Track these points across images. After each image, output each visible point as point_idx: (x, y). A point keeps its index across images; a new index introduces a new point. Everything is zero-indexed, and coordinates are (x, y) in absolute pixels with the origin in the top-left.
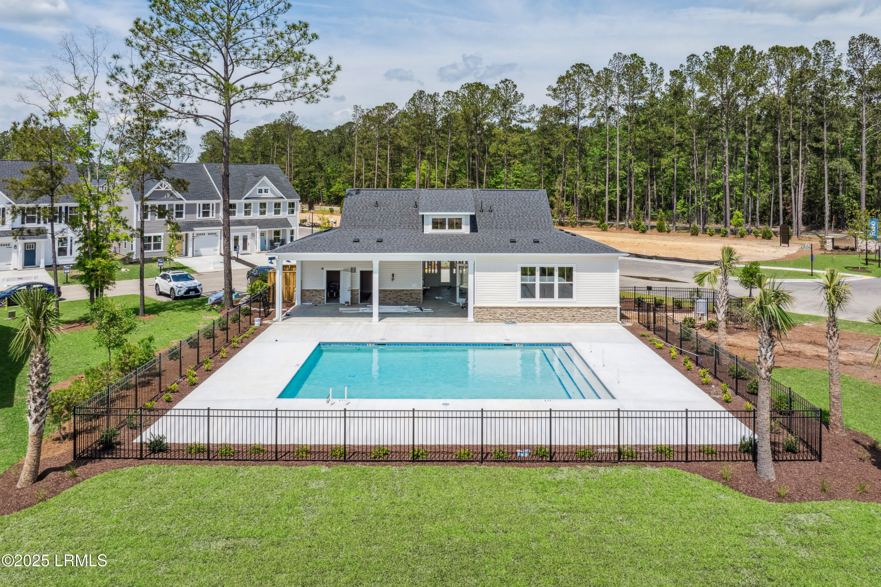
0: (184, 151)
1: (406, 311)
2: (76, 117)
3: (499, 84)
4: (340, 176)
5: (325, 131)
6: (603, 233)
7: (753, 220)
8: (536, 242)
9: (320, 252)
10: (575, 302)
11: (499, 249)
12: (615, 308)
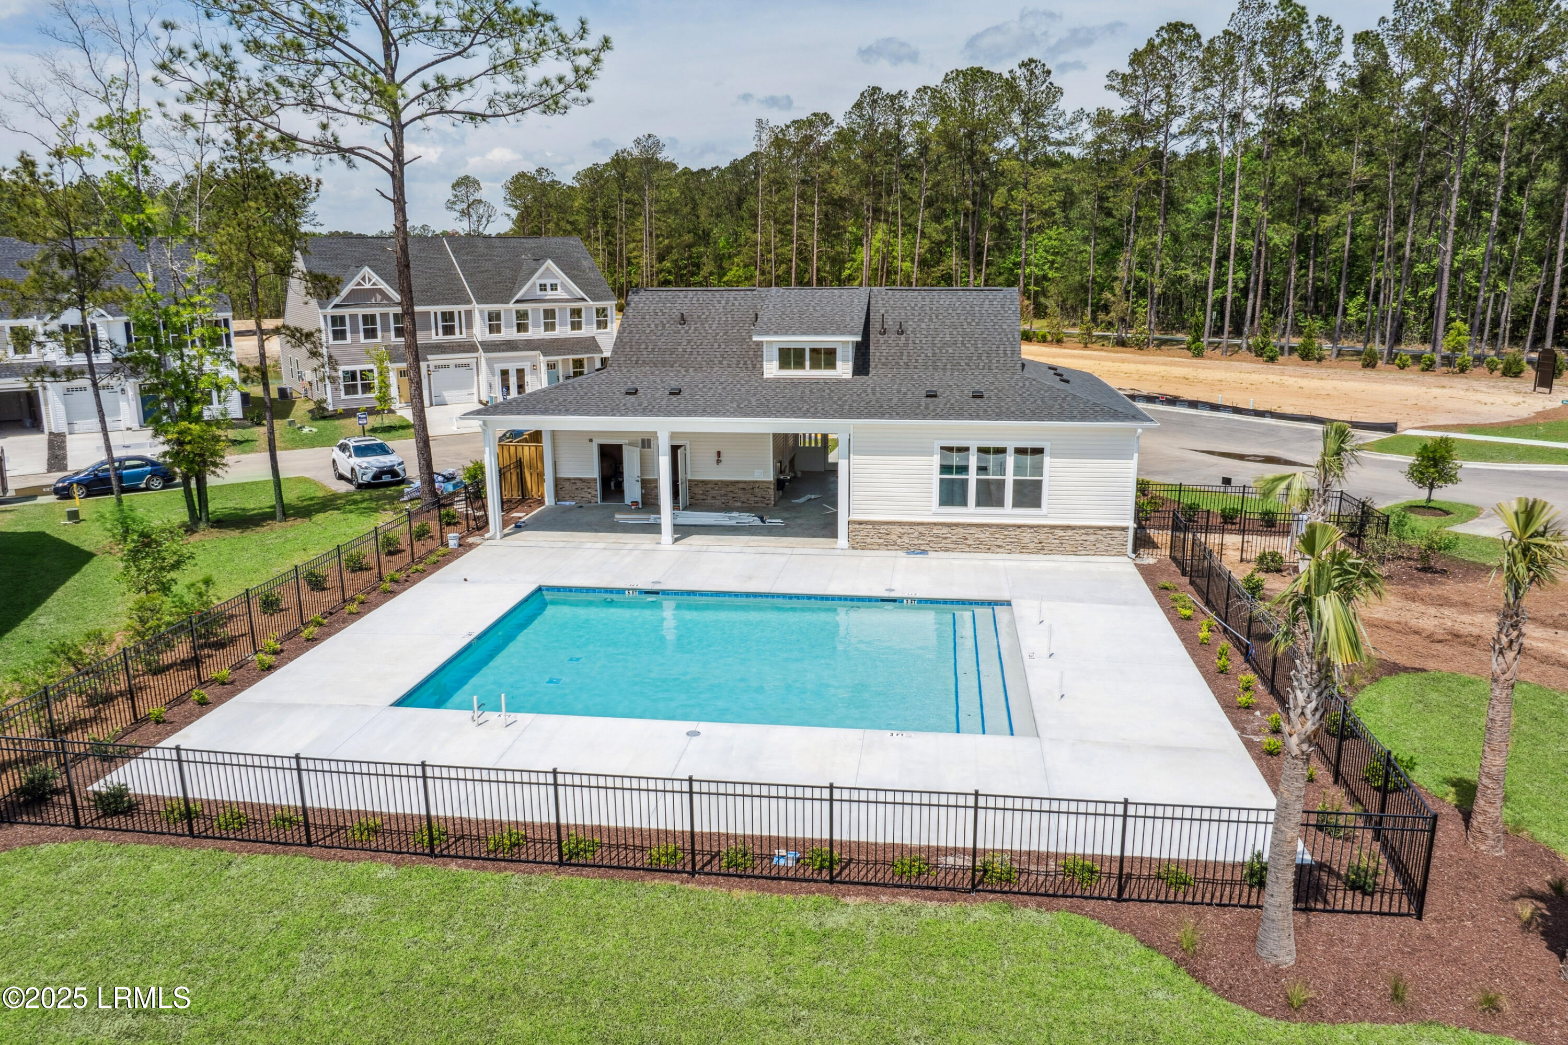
0: (481, 211)
1: (733, 523)
2: (107, 157)
3: (1016, 69)
4: (739, 253)
5: (714, 169)
6: (1195, 361)
7: (1494, 337)
8: (978, 396)
9: (560, 413)
10: (1045, 516)
11: (899, 410)
12: (1124, 529)
